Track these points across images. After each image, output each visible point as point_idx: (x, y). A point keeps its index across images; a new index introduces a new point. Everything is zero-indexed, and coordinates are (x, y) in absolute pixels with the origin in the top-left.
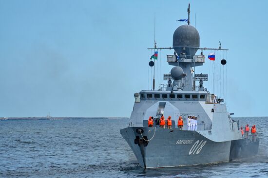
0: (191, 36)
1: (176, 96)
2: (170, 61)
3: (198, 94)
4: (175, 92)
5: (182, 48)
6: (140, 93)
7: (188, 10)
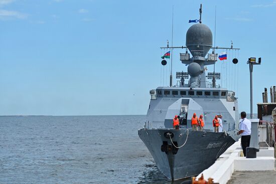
0: (205, 33)
1: (195, 93)
2: (183, 59)
3: (219, 91)
4: (194, 89)
5: (196, 46)
6: (157, 90)
7: (200, 10)
